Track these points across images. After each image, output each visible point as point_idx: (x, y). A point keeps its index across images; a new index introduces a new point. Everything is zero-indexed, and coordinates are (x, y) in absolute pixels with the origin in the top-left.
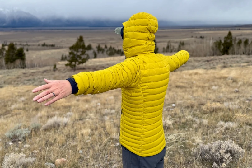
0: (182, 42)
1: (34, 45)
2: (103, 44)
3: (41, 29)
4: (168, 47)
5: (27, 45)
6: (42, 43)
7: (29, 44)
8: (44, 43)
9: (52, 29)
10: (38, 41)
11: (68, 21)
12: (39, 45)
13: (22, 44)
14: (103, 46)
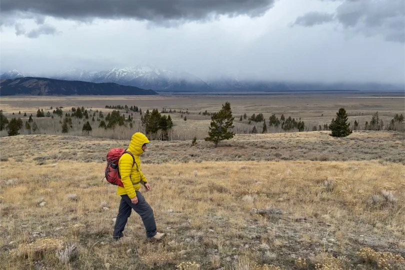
0: (399, 115)
1: (194, 114)
2: (279, 114)
3: (205, 95)
4: (373, 122)
5: (187, 112)
6: (203, 111)
7: (189, 111)
8: (206, 111)
9: (219, 95)
10: (201, 108)
11: (237, 84)
12: (200, 113)
13: (182, 111)
14: (279, 117)
